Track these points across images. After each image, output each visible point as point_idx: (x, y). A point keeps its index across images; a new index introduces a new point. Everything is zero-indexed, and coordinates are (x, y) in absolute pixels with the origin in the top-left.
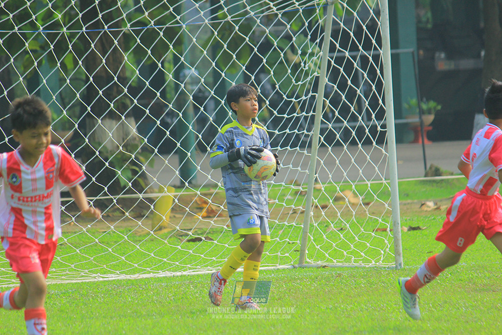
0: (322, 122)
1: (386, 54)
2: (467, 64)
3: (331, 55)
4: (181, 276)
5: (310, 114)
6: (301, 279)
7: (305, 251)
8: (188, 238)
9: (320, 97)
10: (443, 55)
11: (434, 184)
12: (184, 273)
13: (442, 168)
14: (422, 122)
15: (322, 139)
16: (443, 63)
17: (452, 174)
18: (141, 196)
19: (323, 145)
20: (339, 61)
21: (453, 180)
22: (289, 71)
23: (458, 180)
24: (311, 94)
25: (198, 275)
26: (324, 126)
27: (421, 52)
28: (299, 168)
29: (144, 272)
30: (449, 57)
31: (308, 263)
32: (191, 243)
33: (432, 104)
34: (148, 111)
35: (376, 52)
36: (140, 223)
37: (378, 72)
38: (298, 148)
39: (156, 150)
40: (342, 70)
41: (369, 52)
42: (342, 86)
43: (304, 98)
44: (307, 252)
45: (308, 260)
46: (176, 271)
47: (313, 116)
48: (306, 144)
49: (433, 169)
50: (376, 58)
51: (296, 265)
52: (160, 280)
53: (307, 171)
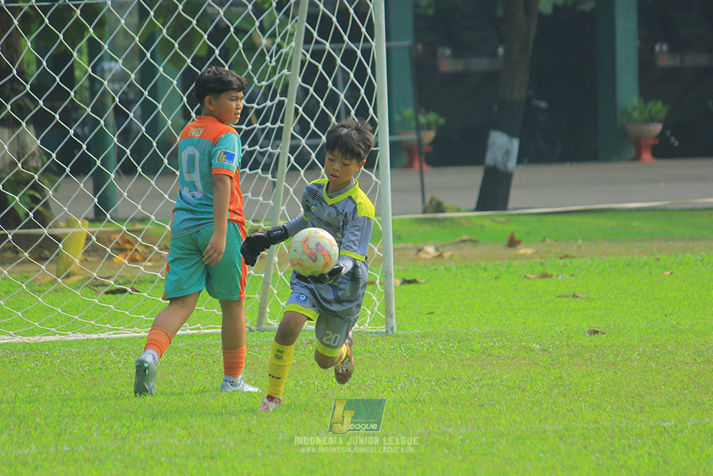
0: (293, 137)
1: (379, 47)
2: (479, 64)
3: (307, 46)
4: (98, 339)
5: (276, 126)
6: (260, 347)
7: (265, 308)
8: (107, 289)
9: (291, 103)
10: (448, 52)
11: (435, 224)
12: (102, 336)
13: (447, 203)
14: (420, 140)
15: (292, 159)
16: (447, 62)
17: (458, 210)
18: (45, 231)
19: (293, 168)
20: (317, 55)
21: (460, 218)
22: (250, 67)
23: (466, 218)
24: (278, 98)
25: (121, 339)
26: (295, 142)
27: (420, 47)
28: (261, 198)
29: (47, 333)
30: (457, 54)
31: (270, 324)
32: (110, 295)
33: (433, 117)
34: (57, 117)
35: (367, 45)
36: (43, 267)
37: (369, 70)
38: (259, 171)
39: (68, 170)
40: (320, 67)
41: (357, 44)
42: (321, 88)
43: (269, 103)
44: (268, 310)
45: (269, 321)
46: (90, 332)
47: (280, 129)
48: (270, 166)
49: (434, 203)
50: (367, 52)
51: (253, 328)
52: (69, 344)
53: (271, 202)
